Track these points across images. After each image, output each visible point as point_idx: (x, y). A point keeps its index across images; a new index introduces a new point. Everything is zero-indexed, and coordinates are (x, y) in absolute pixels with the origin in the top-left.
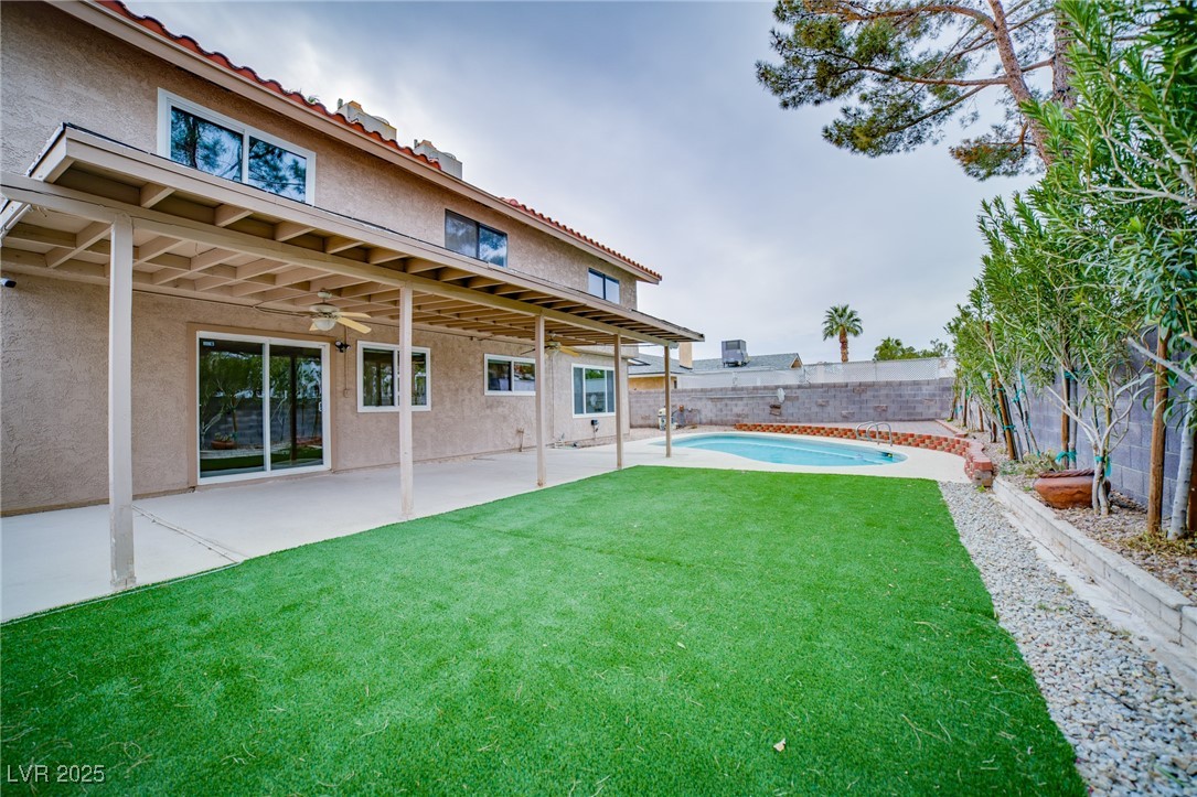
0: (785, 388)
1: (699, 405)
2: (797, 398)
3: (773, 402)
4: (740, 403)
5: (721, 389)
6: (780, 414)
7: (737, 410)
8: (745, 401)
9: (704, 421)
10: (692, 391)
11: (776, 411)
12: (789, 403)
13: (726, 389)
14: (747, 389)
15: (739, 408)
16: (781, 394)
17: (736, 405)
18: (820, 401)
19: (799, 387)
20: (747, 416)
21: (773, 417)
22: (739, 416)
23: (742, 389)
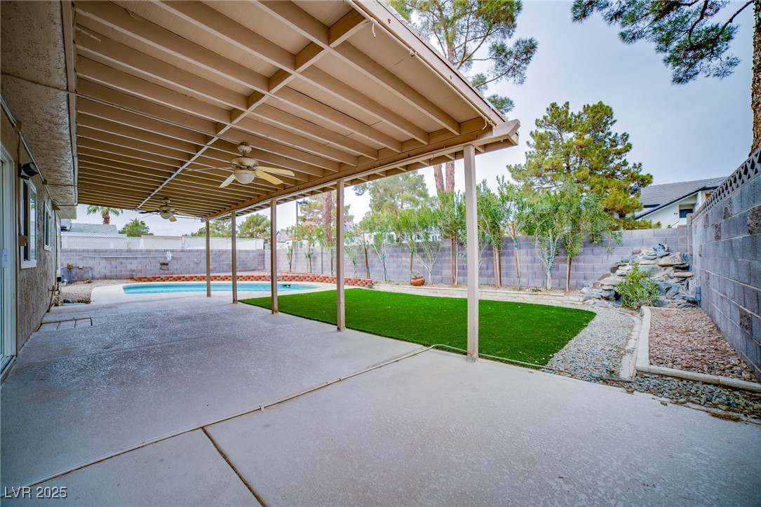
0: (172, 251)
1: (91, 263)
2: (181, 258)
3: (162, 261)
4: (134, 261)
5: (117, 251)
6: (168, 270)
7: (130, 267)
8: (139, 261)
9: (97, 275)
10: (84, 251)
11: (165, 267)
12: (174, 262)
13: (121, 251)
14: (141, 251)
15: (133, 265)
16: (169, 255)
17: (131, 263)
18: (196, 260)
19: (182, 251)
20: (141, 271)
21: (162, 271)
22: (133, 271)
23: (137, 251)
